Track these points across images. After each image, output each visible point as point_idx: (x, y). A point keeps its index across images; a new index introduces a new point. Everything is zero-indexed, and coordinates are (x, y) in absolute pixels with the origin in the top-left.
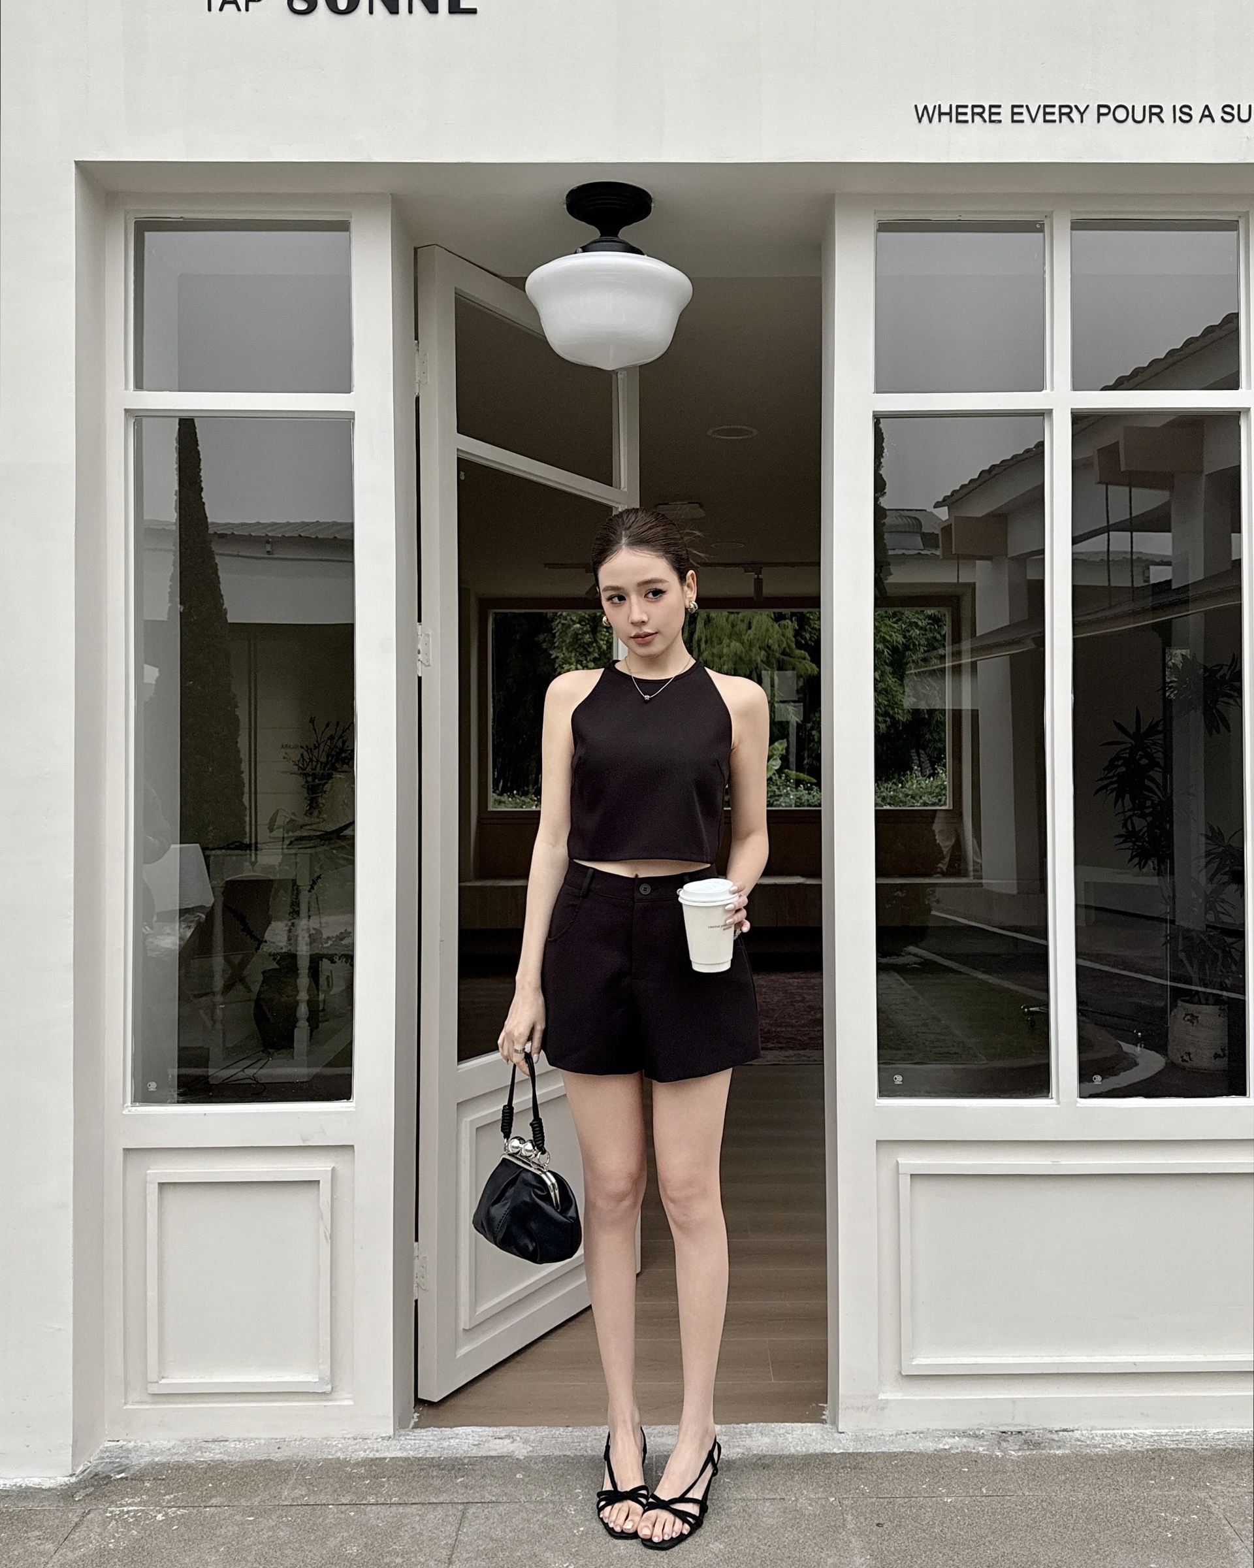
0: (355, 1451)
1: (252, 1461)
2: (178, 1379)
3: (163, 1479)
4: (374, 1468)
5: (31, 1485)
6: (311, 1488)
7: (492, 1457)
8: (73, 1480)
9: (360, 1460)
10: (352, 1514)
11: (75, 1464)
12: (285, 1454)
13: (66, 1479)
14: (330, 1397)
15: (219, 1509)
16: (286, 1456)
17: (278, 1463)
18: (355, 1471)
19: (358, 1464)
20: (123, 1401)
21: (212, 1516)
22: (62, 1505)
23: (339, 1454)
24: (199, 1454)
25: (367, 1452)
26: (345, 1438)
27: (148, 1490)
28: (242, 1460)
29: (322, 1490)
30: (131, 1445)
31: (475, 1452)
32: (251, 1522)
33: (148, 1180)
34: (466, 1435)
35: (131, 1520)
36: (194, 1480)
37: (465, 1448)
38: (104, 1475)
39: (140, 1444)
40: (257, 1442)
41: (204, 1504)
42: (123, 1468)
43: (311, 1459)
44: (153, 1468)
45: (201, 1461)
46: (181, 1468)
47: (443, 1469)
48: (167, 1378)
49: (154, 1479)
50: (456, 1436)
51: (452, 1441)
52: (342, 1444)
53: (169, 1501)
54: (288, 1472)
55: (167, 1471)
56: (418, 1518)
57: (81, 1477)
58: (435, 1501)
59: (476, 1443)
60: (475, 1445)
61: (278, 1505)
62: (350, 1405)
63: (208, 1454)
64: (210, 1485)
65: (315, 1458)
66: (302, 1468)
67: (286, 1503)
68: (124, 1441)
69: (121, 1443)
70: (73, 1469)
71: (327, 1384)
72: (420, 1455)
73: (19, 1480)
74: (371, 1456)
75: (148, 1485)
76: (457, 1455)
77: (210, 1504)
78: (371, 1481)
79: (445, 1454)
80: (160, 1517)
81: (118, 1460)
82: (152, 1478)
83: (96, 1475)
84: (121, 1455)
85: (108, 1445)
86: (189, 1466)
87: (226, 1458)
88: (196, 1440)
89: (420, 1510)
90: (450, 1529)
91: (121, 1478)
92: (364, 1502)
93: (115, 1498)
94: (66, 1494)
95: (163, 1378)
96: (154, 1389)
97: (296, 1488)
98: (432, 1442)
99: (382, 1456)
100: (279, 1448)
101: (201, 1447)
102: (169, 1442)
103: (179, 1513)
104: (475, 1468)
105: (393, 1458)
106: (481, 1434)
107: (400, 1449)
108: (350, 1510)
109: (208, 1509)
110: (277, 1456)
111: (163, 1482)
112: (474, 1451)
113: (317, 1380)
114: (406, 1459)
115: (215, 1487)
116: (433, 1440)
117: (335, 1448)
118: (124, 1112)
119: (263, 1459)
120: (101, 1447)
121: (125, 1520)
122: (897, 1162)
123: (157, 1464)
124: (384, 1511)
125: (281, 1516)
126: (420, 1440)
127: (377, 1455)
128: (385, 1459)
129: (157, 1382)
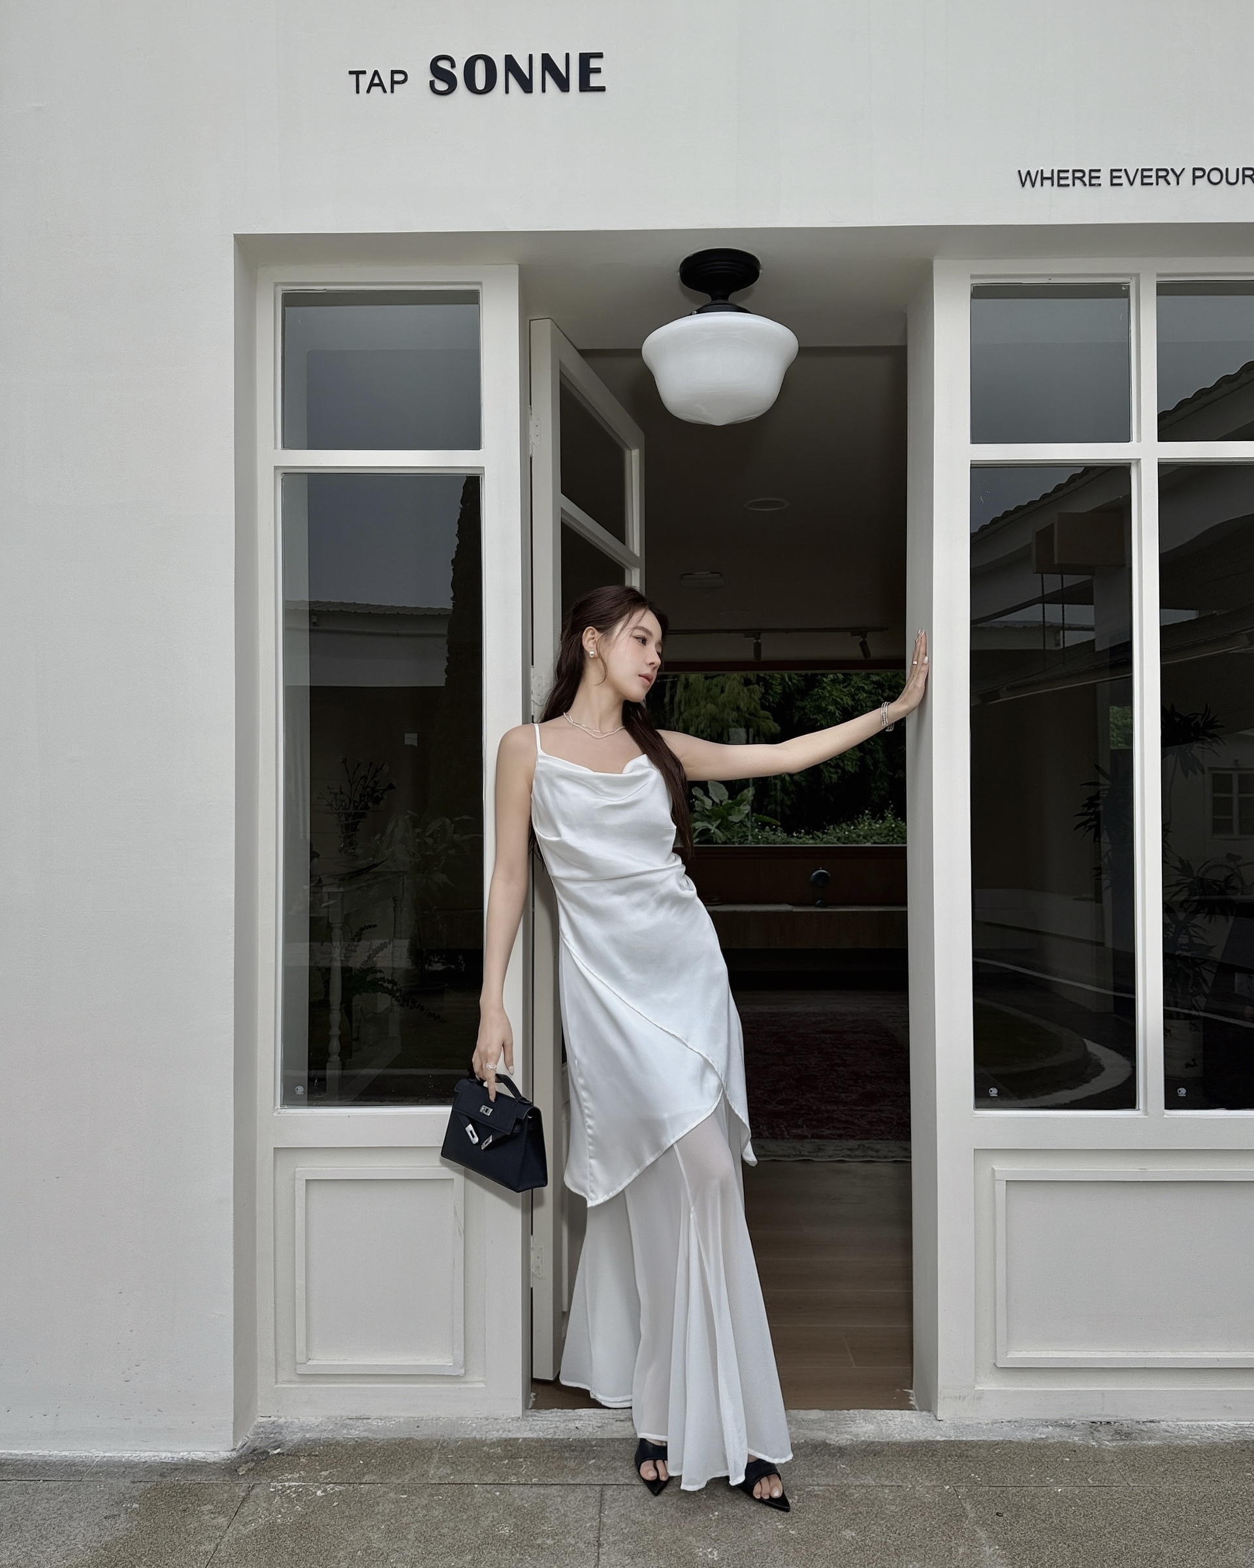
0: (489, 1431)
1: (395, 1439)
2: (322, 1360)
3: (316, 1456)
4: (510, 1448)
5: (197, 1459)
6: (454, 1466)
7: (618, 1439)
8: (234, 1454)
9: (495, 1439)
10: (498, 1493)
11: (235, 1441)
12: (425, 1432)
13: (228, 1454)
14: (462, 1380)
15: (373, 1486)
16: (426, 1435)
17: (419, 1442)
18: (493, 1451)
19: (494, 1444)
20: (274, 1380)
21: (368, 1492)
22: (227, 1479)
23: (474, 1433)
24: (345, 1431)
25: (500, 1432)
26: (478, 1418)
27: (305, 1466)
28: (385, 1437)
29: (464, 1470)
30: (282, 1421)
31: (599, 1435)
32: (405, 1501)
33: (296, 1177)
34: (589, 1417)
35: (294, 1496)
36: (345, 1457)
37: (590, 1429)
38: (262, 1450)
39: (290, 1420)
40: (397, 1420)
41: (358, 1481)
42: (278, 1443)
43: (449, 1438)
44: (306, 1444)
45: (349, 1438)
46: (331, 1445)
47: (573, 1451)
48: (314, 1359)
49: (308, 1455)
50: (580, 1418)
51: (577, 1422)
52: (476, 1423)
53: (326, 1478)
54: (430, 1450)
55: (319, 1447)
56: (559, 1500)
57: (241, 1451)
58: (573, 1483)
59: (599, 1425)
60: (599, 1427)
61: (427, 1483)
62: (483, 1388)
63: (353, 1431)
64: (361, 1462)
65: (453, 1437)
66: (444, 1448)
67: (433, 1482)
68: (275, 1417)
69: (273, 1419)
70: (234, 1444)
71: (461, 1368)
72: (549, 1437)
73: (185, 1453)
74: (504, 1436)
75: (304, 1460)
76: (584, 1437)
77: (364, 1481)
78: (509, 1461)
79: (575, 1435)
80: (319, 1493)
81: (272, 1435)
82: (306, 1455)
83: (254, 1450)
84: (275, 1431)
85: (261, 1421)
86: (338, 1443)
87: (370, 1435)
88: (341, 1417)
89: (561, 1491)
90: (593, 1511)
91: (278, 1454)
92: (506, 1482)
93: (275, 1473)
94: (230, 1469)
95: (310, 1359)
96: (301, 1370)
97: (440, 1467)
98: (559, 1423)
99: (514, 1436)
100: (418, 1427)
101: (347, 1424)
102: (316, 1418)
103: (336, 1489)
104: (604, 1449)
105: (526, 1438)
106: (602, 1416)
107: (530, 1429)
108: (495, 1489)
109: (362, 1486)
110: (418, 1435)
111: (317, 1458)
112: (599, 1433)
113: (451, 1364)
114: (538, 1440)
115: (366, 1464)
116: (559, 1421)
117: (470, 1428)
118: (275, 1114)
119: (406, 1437)
120: (255, 1423)
121: (288, 1496)
122: (992, 1168)
123: (309, 1441)
124: (526, 1491)
125: (432, 1495)
126: (547, 1420)
127: (510, 1435)
128: (519, 1439)
129: (305, 1363)
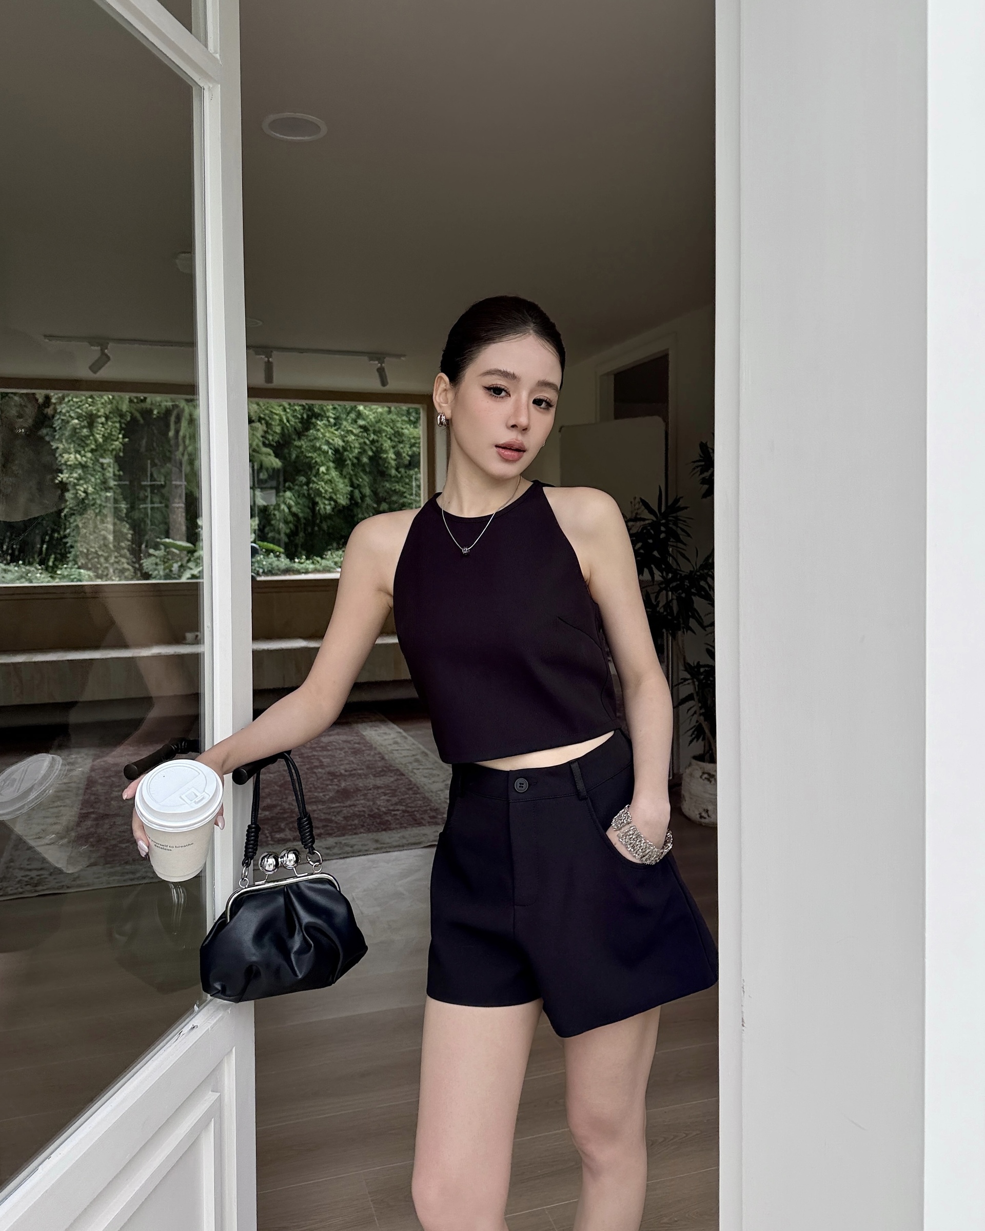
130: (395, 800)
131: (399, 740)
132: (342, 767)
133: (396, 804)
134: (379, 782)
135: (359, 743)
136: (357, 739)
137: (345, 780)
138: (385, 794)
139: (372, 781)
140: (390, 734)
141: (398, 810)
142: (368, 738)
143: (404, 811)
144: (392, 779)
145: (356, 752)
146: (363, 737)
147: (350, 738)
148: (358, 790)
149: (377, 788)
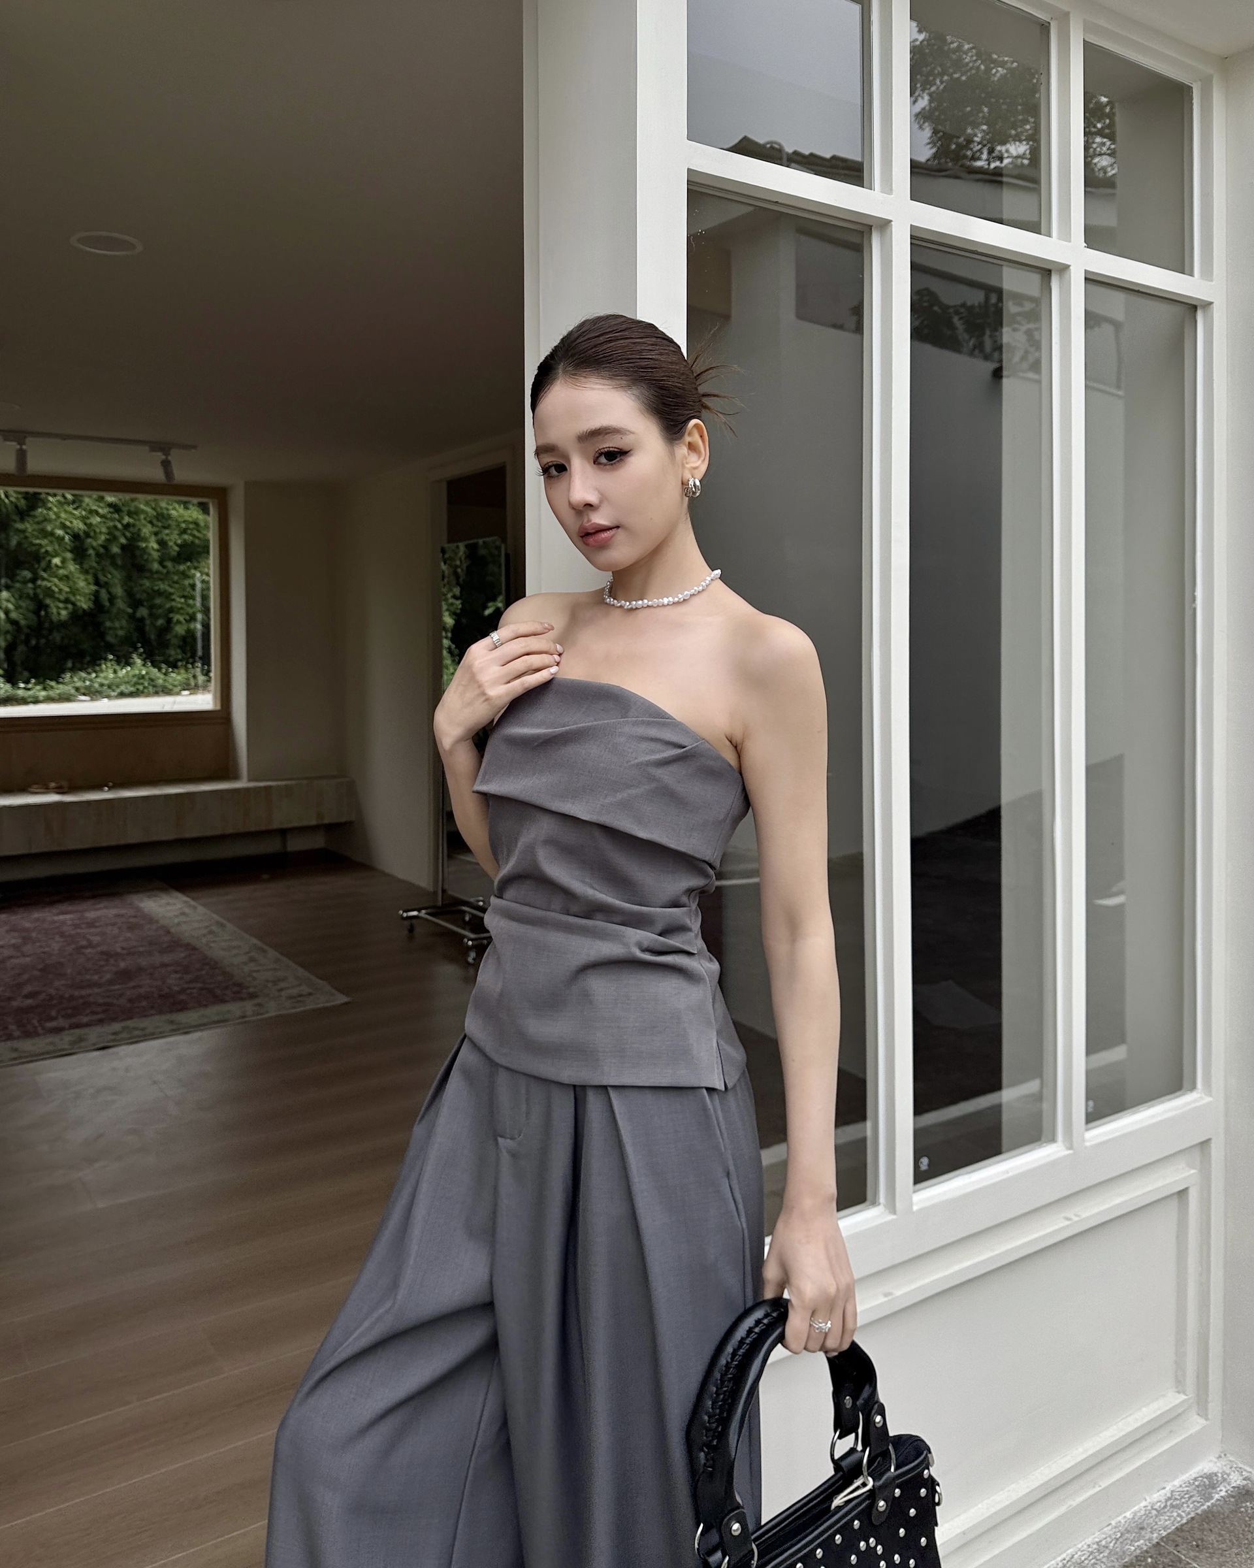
130: (188, 977)
131: (187, 910)
132: (117, 945)
133: (191, 982)
134: (167, 959)
135: (135, 917)
136: (131, 912)
137: (123, 960)
138: (176, 972)
139: (157, 959)
140: (174, 904)
141: (194, 988)
142: (146, 910)
143: (202, 989)
144: (183, 955)
145: (132, 927)
146: (139, 909)
147: (123, 912)
148: (140, 970)
149: (164, 965)
